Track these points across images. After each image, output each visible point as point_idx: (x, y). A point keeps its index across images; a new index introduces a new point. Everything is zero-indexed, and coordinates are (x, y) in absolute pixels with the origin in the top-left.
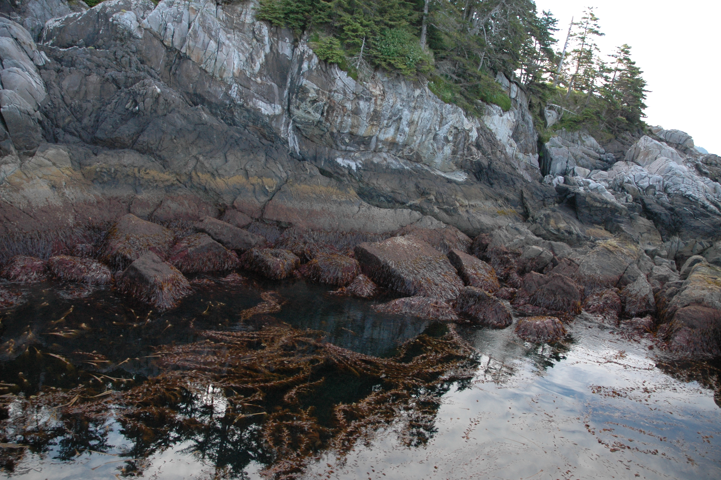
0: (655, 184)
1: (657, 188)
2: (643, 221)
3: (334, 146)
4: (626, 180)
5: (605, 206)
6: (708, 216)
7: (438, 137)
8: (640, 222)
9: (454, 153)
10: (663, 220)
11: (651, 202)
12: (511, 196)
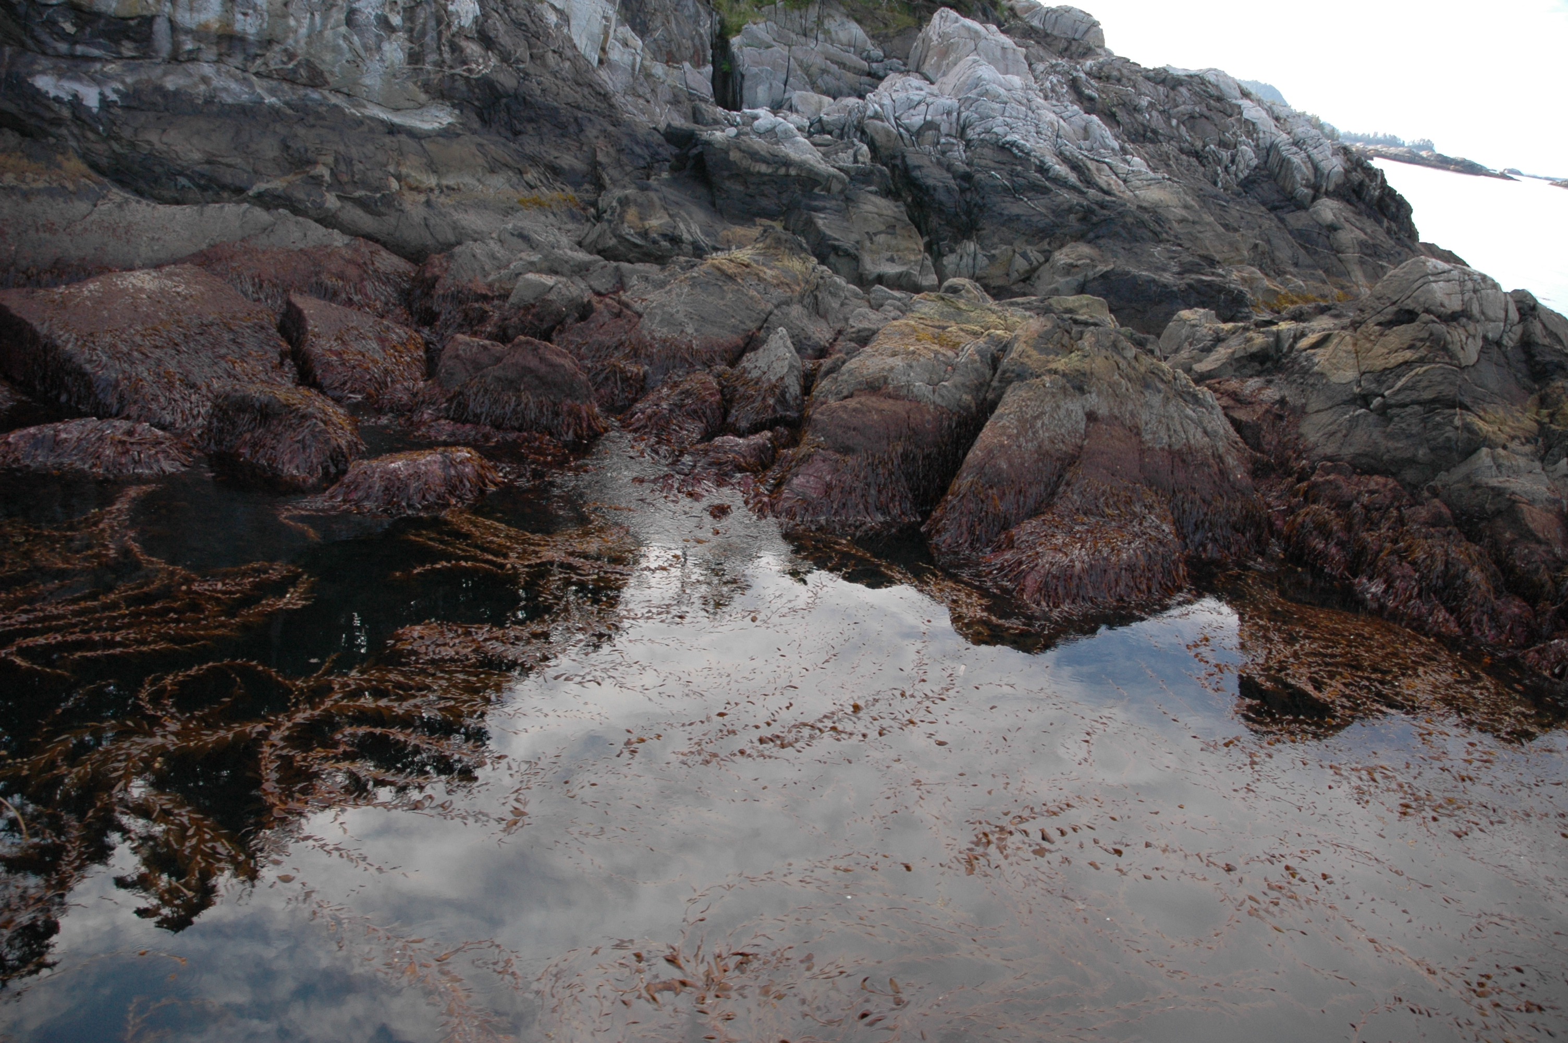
0: (938, 118)
1: (944, 128)
2: (875, 205)
3: (29, 42)
4: (870, 113)
5: (782, 171)
6: (1045, 191)
7: (360, 18)
8: (869, 207)
9: (415, 58)
10: (941, 203)
11: (925, 161)
12: (567, 160)
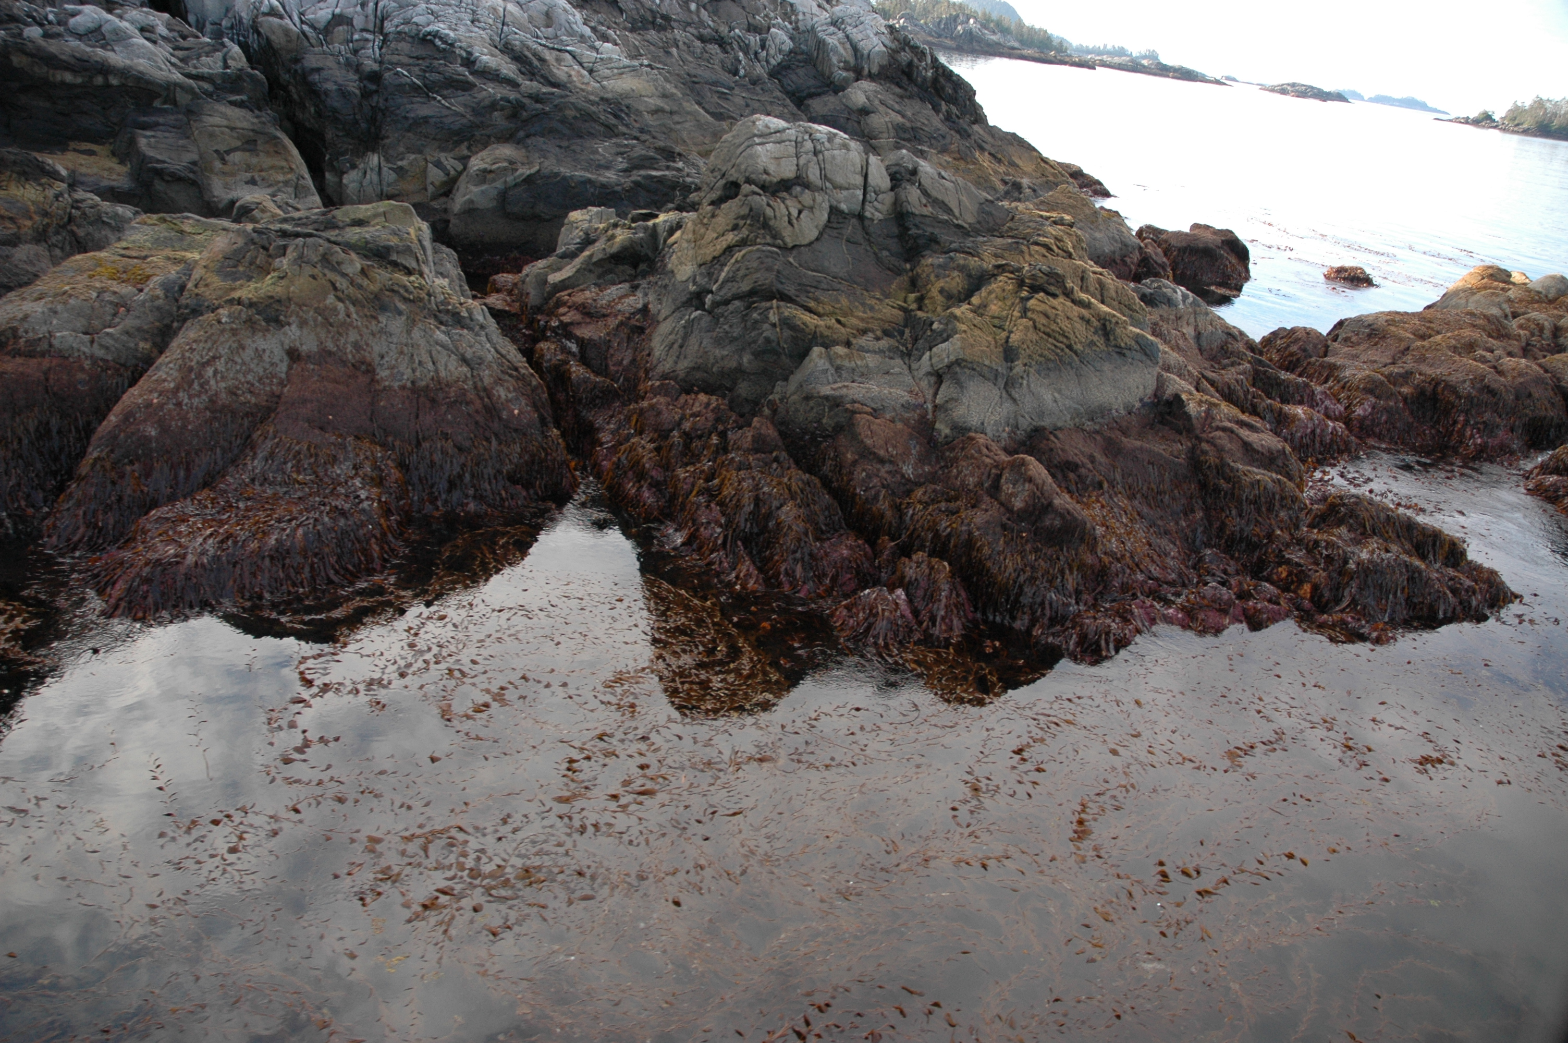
0: (349, 11)
1: (358, 22)
2: (224, 116)
4: (264, 9)
5: (99, 80)
6: (466, 86)
8: (217, 120)
10: (335, 110)
11: (330, 62)
